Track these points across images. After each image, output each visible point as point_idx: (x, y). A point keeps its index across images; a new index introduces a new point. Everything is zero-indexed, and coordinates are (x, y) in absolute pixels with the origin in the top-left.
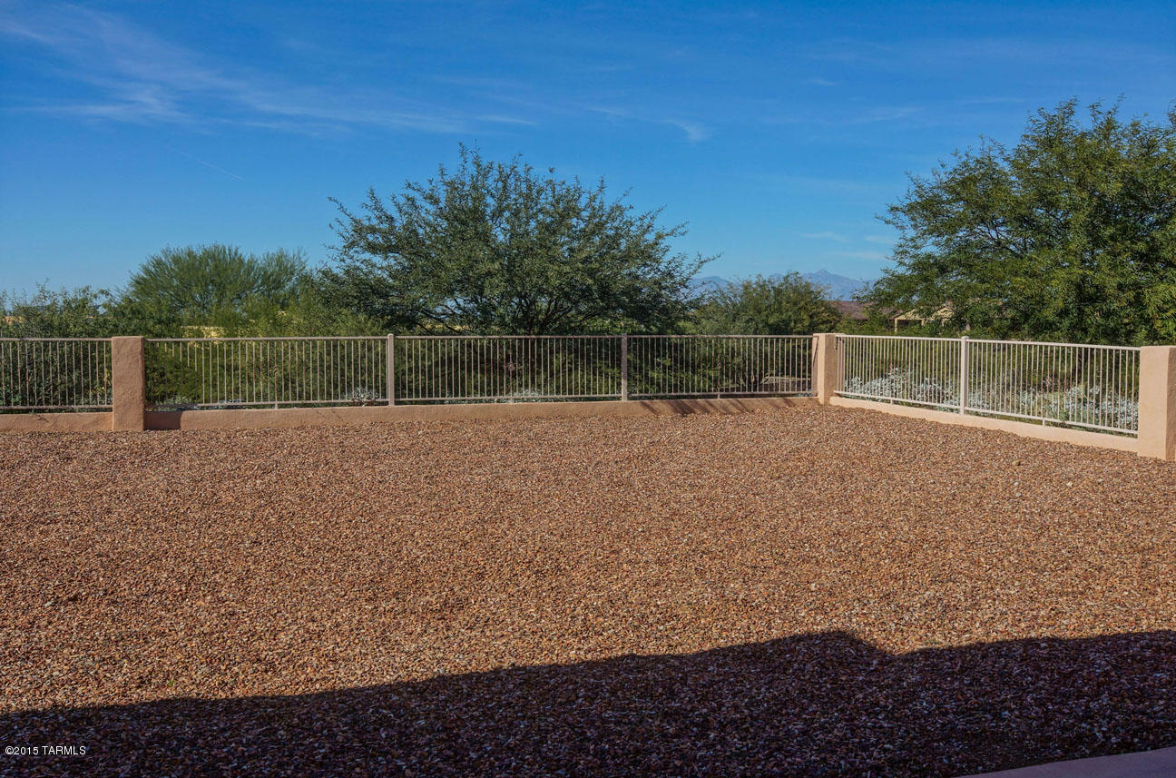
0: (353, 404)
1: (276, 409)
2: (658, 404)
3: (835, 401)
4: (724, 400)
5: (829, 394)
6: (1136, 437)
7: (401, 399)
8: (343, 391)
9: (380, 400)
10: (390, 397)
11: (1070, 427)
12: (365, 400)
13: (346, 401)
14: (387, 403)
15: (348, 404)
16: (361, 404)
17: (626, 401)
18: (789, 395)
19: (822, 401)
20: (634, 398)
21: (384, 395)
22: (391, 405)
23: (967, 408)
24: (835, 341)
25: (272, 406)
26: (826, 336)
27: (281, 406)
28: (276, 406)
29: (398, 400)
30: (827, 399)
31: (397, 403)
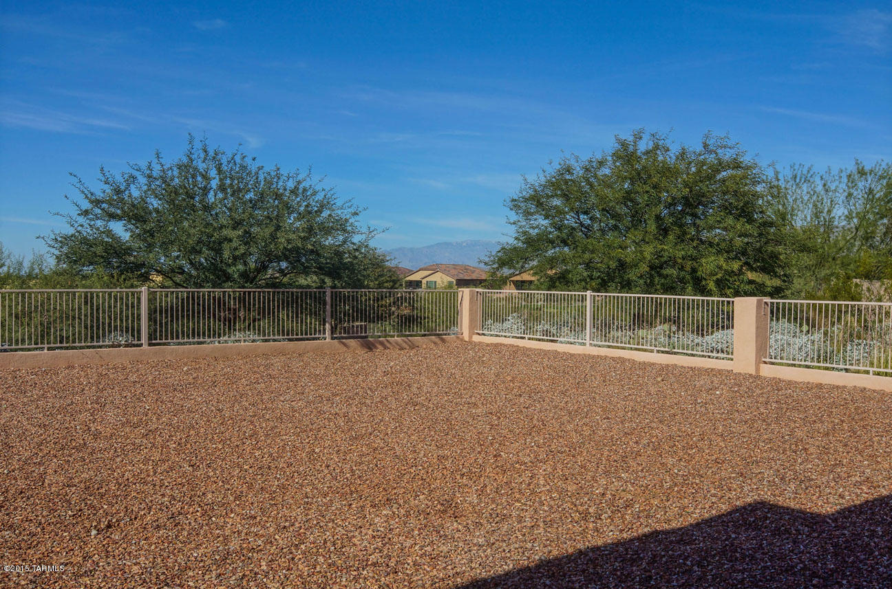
0: (113, 346)
1: (46, 351)
2: (352, 342)
3: (476, 338)
4: (399, 339)
5: (471, 334)
6: (732, 360)
7: (153, 342)
8: (104, 336)
9: (136, 342)
10: (144, 339)
11: (675, 353)
12: (123, 342)
13: (107, 343)
14: (141, 345)
15: (110, 346)
16: (119, 346)
17: (330, 340)
18: (441, 335)
19: (467, 339)
20: (336, 338)
21: (139, 339)
22: (145, 347)
23: (591, 342)
24: (476, 294)
25: (42, 349)
26: (470, 291)
27: (49, 349)
28: (46, 349)
29: (150, 342)
30: (470, 337)
31: (150, 345)
